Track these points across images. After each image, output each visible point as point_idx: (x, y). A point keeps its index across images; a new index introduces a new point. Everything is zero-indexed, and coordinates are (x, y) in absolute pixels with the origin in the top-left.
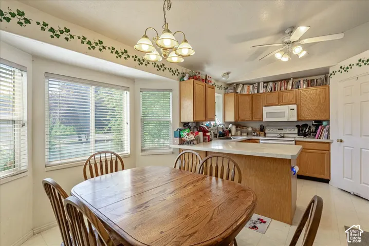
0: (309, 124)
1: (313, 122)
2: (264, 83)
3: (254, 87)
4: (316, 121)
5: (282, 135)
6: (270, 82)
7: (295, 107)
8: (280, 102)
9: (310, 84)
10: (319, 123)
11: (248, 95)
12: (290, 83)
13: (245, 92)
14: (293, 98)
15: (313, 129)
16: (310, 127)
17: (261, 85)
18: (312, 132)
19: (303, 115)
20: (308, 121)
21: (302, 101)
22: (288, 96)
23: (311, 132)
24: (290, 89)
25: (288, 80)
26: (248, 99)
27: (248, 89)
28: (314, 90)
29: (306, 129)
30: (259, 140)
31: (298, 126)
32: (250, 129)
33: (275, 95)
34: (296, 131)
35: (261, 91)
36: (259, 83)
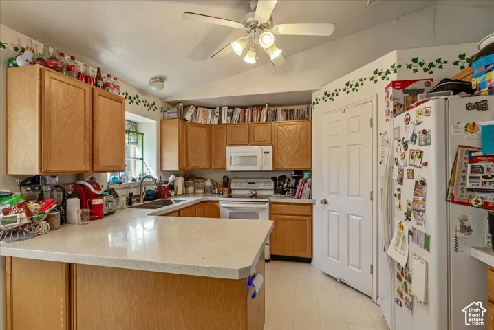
0: (288, 175)
1: (293, 173)
2: (229, 107)
3: (213, 114)
4: (296, 172)
5: (254, 193)
6: (237, 107)
7: (269, 149)
8: (250, 142)
9: (289, 116)
10: (299, 174)
11: (205, 125)
12: (264, 111)
13: (200, 120)
14: (268, 136)
15: (293, 182)
16: (289, 180)
17: (225, 110)
18: (292, 188)
19: (281, 162)
20: (287, 171)
21: (280, 141)
22: (261, 132)
23: (290, 188)
24: (264, 121)
25: (262, 106)
26: (204, 133)
27: (204, 115)
28: (294, 126)
29: (284, 182)
30: (218, 201)
31: (274, 179)
32: (208, 183)
33: (244, 129)
34: (272, 186)
35: (224, 121)
36: (221, 108)
